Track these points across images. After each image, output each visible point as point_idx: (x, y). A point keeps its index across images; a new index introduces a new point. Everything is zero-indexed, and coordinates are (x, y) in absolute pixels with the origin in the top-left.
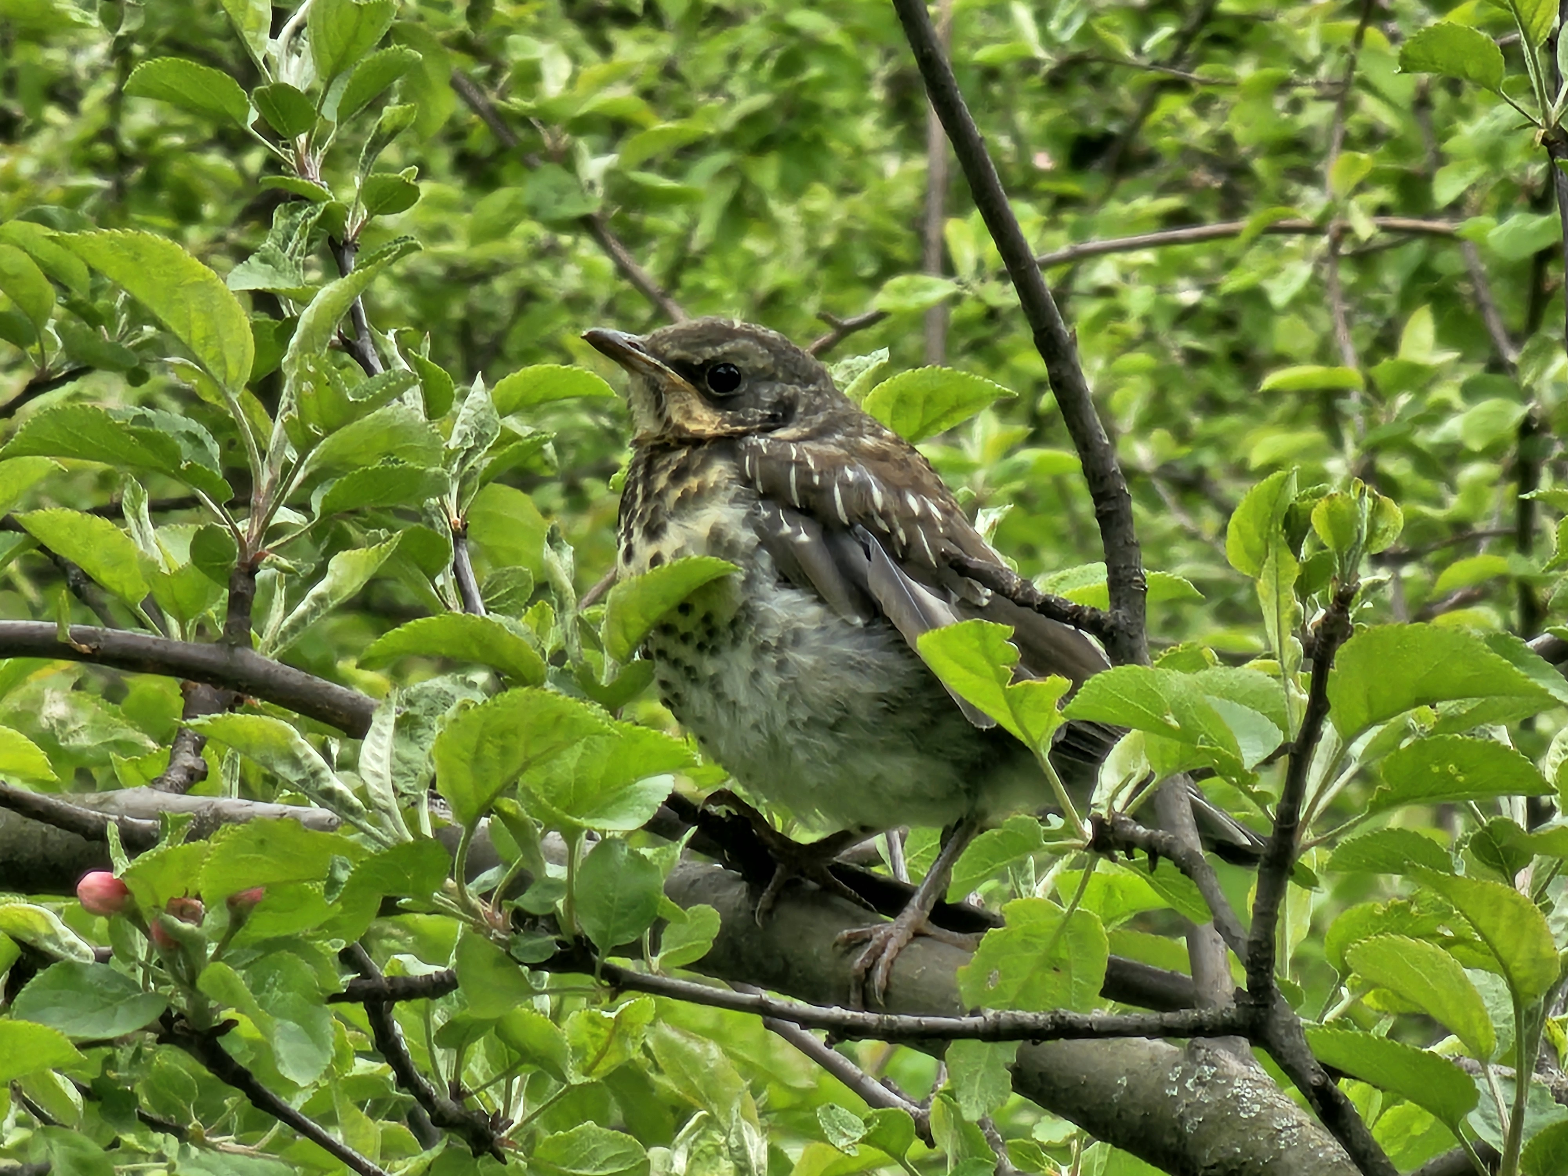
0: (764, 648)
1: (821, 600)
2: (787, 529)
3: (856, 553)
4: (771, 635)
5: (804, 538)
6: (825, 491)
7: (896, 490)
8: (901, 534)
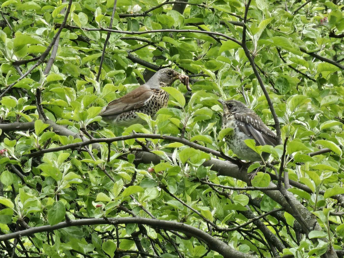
0: (238, 139)
1: (245, 133)
2: (241, 124)
3: (249, 127)
4: (239, 138)
5: (243, 125)
6: (245, 119)
7: (254, 119)
8: (255, 125)
